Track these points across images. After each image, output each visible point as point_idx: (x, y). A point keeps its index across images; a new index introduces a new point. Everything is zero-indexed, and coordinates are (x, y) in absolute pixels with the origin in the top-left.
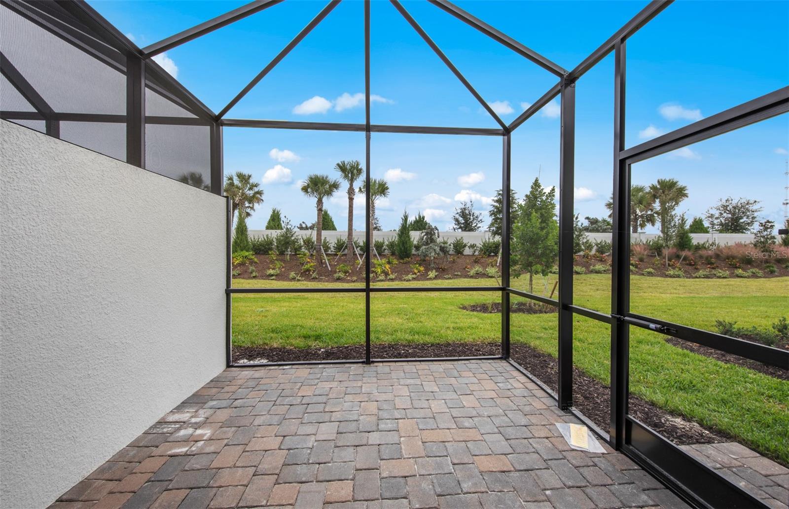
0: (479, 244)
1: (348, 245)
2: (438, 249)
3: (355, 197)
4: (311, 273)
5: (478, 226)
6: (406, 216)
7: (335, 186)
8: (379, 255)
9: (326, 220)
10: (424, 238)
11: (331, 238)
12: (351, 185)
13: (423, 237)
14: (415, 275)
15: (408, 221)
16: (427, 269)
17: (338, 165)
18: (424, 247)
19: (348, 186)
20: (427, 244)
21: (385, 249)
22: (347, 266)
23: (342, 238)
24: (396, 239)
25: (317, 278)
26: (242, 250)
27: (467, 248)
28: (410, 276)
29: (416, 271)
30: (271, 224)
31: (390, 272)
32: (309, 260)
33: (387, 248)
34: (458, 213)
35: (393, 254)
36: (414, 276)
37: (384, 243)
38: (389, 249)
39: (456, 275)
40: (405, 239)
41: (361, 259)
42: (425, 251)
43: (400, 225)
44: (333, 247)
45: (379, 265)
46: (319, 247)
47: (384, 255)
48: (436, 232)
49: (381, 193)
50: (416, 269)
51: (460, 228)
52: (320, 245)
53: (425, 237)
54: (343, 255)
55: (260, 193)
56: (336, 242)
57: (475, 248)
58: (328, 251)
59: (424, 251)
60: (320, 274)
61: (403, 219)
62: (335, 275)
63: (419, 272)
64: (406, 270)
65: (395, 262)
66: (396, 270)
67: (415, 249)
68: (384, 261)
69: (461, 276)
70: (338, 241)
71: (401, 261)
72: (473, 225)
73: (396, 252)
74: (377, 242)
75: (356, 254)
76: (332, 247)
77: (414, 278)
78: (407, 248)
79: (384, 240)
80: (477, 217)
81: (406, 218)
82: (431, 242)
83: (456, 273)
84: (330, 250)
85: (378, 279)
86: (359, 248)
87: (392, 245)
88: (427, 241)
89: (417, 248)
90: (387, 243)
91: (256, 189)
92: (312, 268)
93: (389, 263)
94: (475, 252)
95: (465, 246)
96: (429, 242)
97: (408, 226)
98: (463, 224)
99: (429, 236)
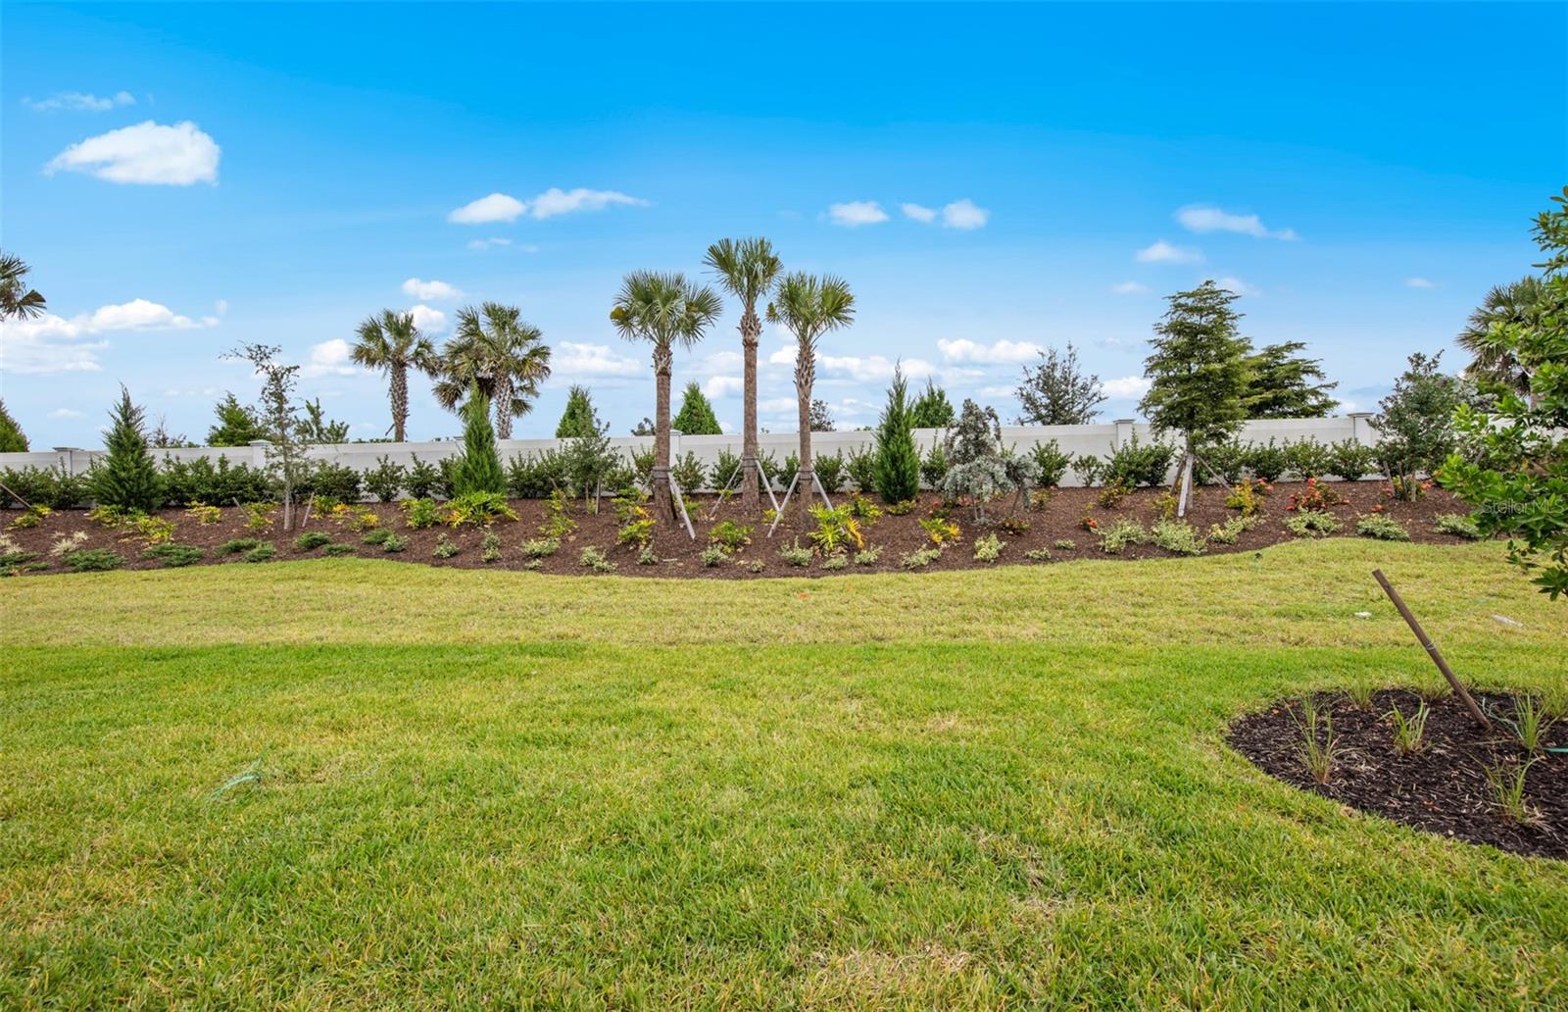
0: (1105, 457)
1: (746, 469)
2: (1001, 471)
3: (761, 340)
4: (641, 547)
5: (1088, 411)
6: (901, 386)
7: (704, 305)
8: (827, 493)
9: (694, 411)
10: (956, 444)
11: (705, 452)
12: (750, 307)
13: (953, 439)
14: (935, 551)
15: (906, 399)
16: (971, 533)
17: (712, 250)
18: (958, 467)
19: (742, 310)
20: (965, 458)
21: (843, 479)
22: (739, 526)
23: (731, 453)
24: (874, 450)
25: (653, 563)
26: (478, 489)
27: (1068, 468)
28: (922, 556)
29: (937, 538)
30: (568, 426)
31: (861, 543)
32: (641, 511)
33: (849, 475)
34: (1030, 381)
35: (866, 490)
36: (934, 553)
37: (840, 462)
38: (855, 476)
39: (1059, 548)
40: (898, 447)
41: (780, 506)
42: (963, 479)
43: (885, 411)
44: (711, 475)
45: (828, 522)
46: (662, 475)
47: (842, 494)
48: (991, 423)
49: (829, 315)
50: (938, 531)
51: (1039, 417)
52: (666, 471)
53: (961, 438)
54: (735, 496)
55: (542, 352)
56: (718, 463)
57: (1093, 469)
58: (699, 487)
59: (959, 477)
60: (663, 551)
61: (891, 396)
62: (703, 554)
63: (944, 540)
64: (905, 534)
65: (874, 511)
66: (878, 534)
67: (923, 475)
68: (843, 509)
69: (1077, 553)
70: (722, 460)
71: (890, 509)
72: (1075, 410)
73: (874, 484)
74: (822, 460)
75: (767, 493)
76: (706, 476)
77: (934, 560)
78: (904, 473)
79: (840, 455)
80: (1083, 388)
81: (899, 392)
82: (978, 453)
83: (1060, 542)
84: (702, 485)
85: (827, 566)
86: (775, 479)
87: (861, 468)
88: (967, 451)
89: (933, 472)
90: (849, 462)
91: (532, 344)
92: (643, 533)
93: (856, 514)
94: (1091, 478)
95: (1062, 463)
96: (972, 452)
97: (905, 412)
98: (1046, 407)
99: (972, 436)
